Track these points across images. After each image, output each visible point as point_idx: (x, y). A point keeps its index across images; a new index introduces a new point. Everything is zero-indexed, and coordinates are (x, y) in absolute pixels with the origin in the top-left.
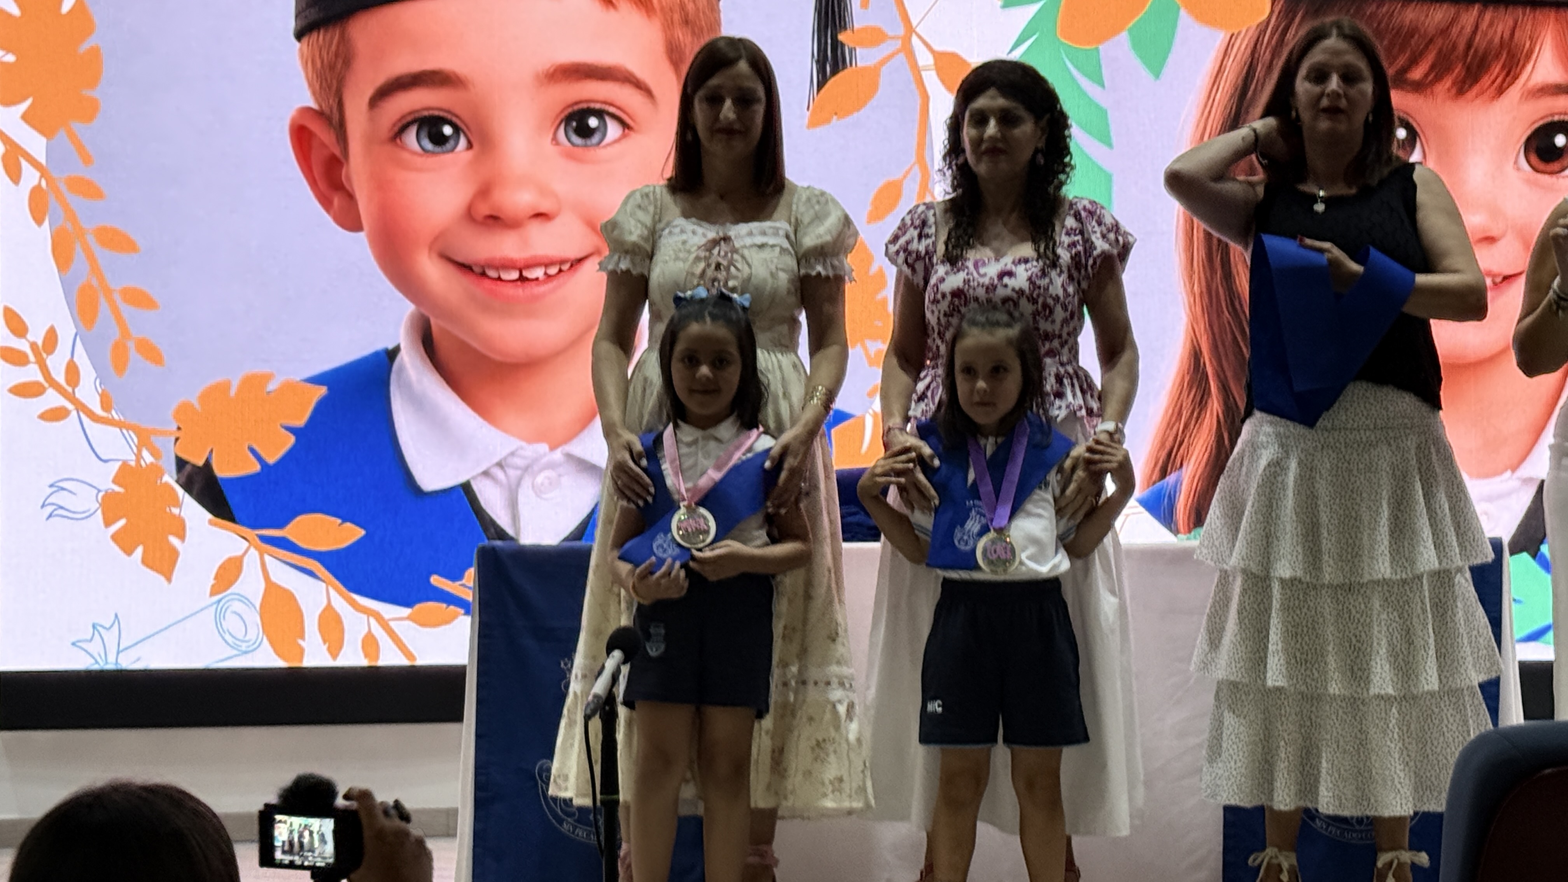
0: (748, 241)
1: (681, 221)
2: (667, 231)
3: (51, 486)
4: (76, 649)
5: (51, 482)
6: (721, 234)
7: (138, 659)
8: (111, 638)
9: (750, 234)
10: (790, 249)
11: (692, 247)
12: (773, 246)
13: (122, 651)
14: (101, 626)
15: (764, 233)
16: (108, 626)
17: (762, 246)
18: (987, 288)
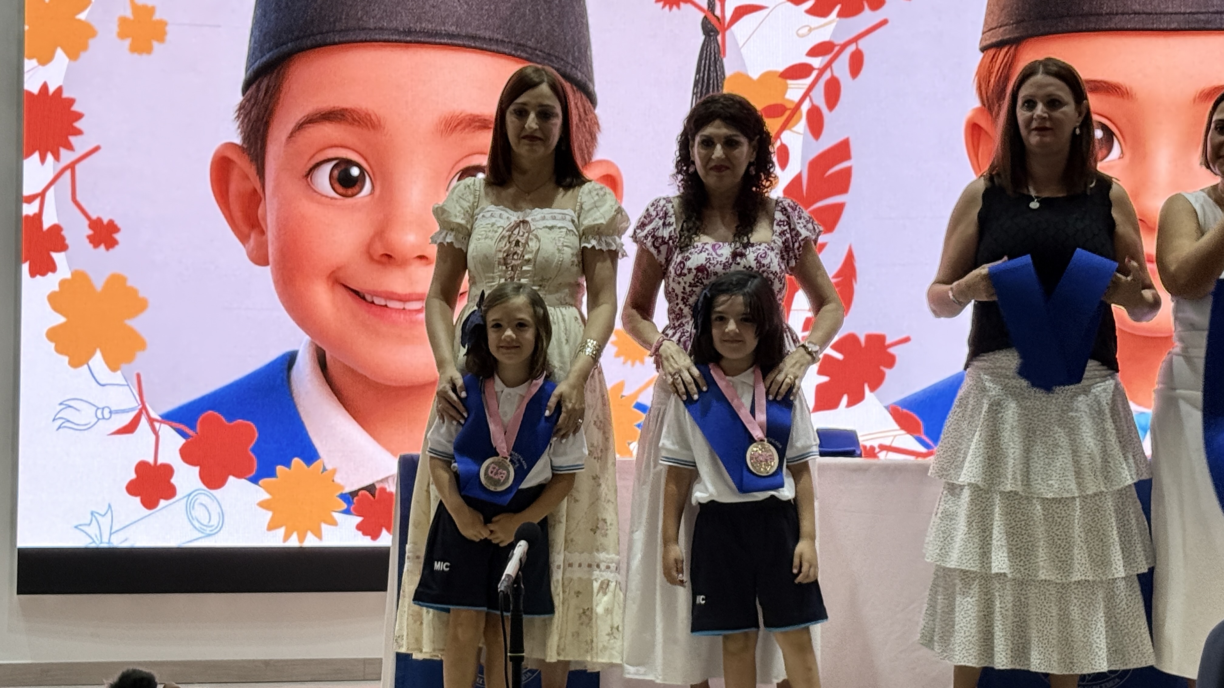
0: (542, 224)
1: (492, 208)
2: (481, 215)
3: (61, 404)
4: (77, 531)
5: (60, 401)
6: (521, 219)
7: (126, 540)
8: (105, 522)
9: (544, 218)
10: (575, 230)
11: (498, 227)
12: (560, 228)
13: (114, 533)
14: (98, 513)
15: (554, 218)
16: (103, 514)
17: (551, 228)
18: (724, 265)
